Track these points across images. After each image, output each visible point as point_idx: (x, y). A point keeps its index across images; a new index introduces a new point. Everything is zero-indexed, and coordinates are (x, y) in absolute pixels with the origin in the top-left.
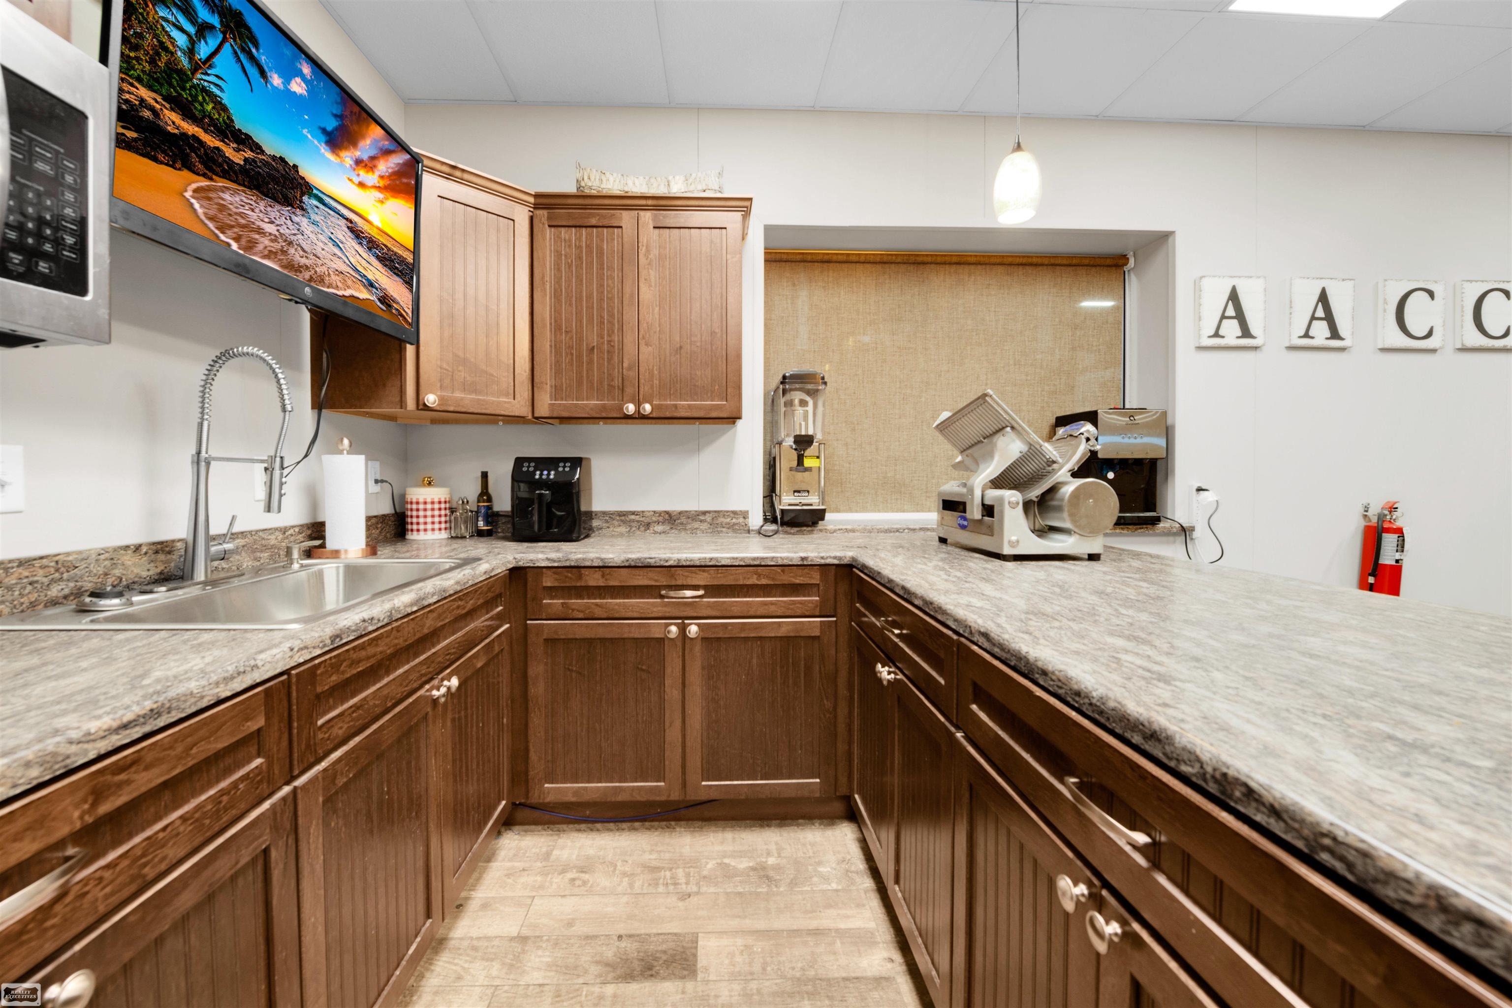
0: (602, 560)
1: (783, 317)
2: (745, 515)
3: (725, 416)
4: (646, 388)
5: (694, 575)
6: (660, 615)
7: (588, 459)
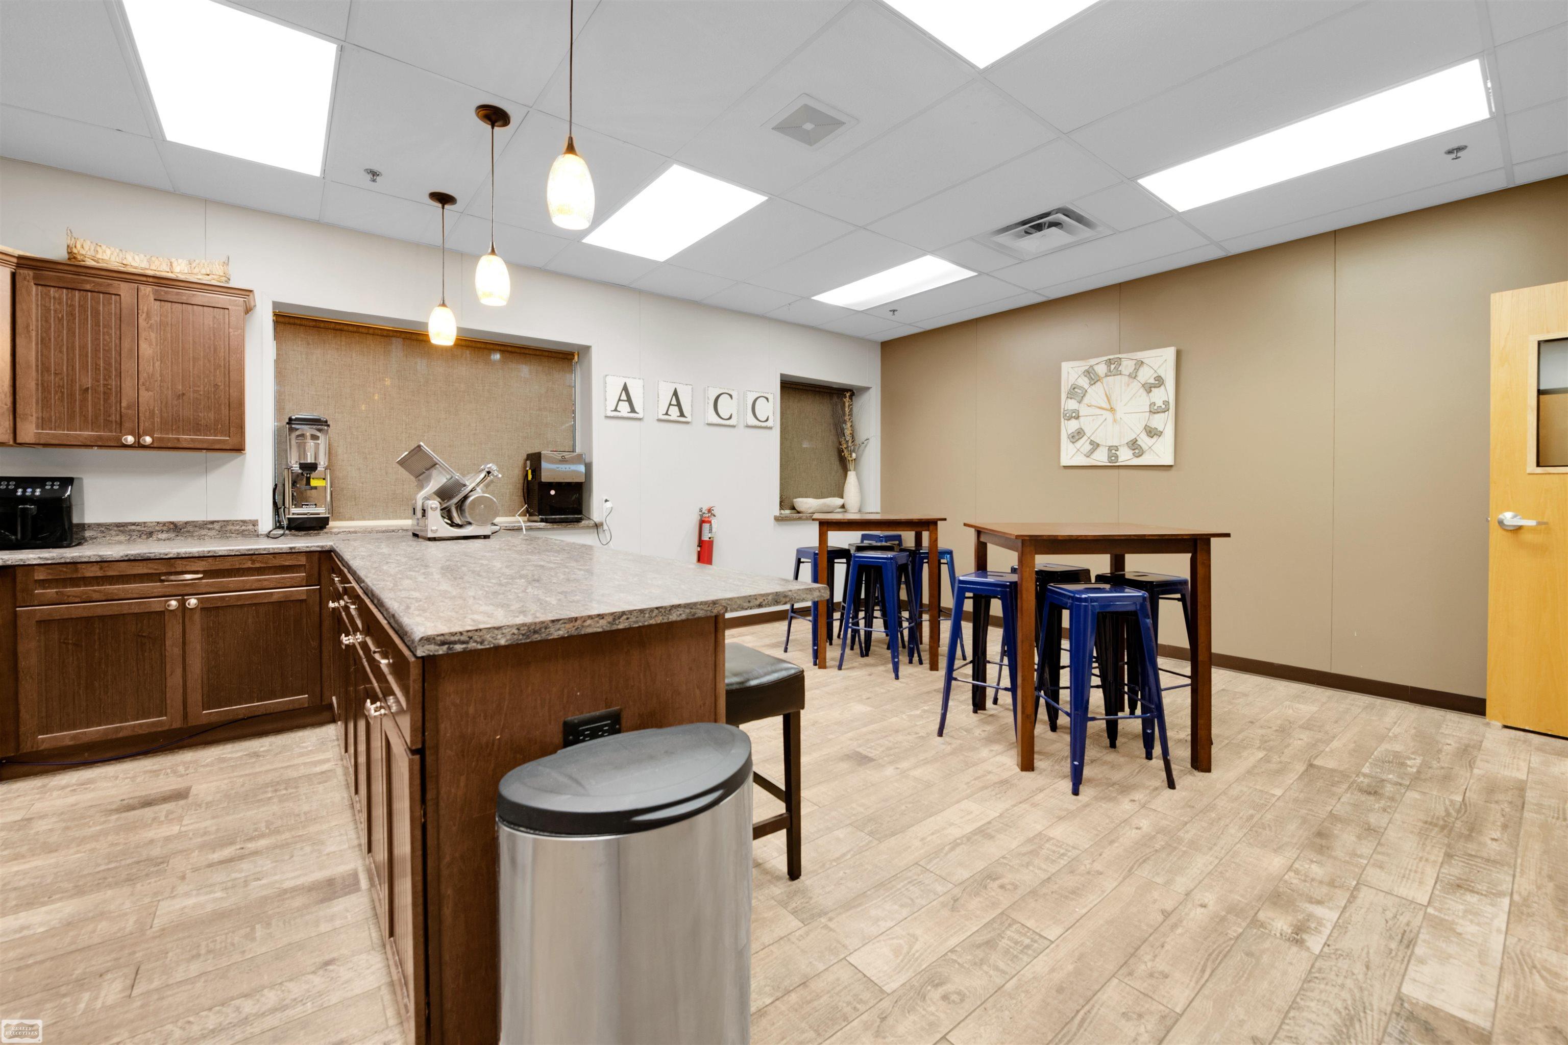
0: (100, 556)
1: (297, 368)
2: (255, 523)
3: (228, 448)
4: (147, 424)
5: (192, 564)
6: (160, 594)
7: (81, 479)
